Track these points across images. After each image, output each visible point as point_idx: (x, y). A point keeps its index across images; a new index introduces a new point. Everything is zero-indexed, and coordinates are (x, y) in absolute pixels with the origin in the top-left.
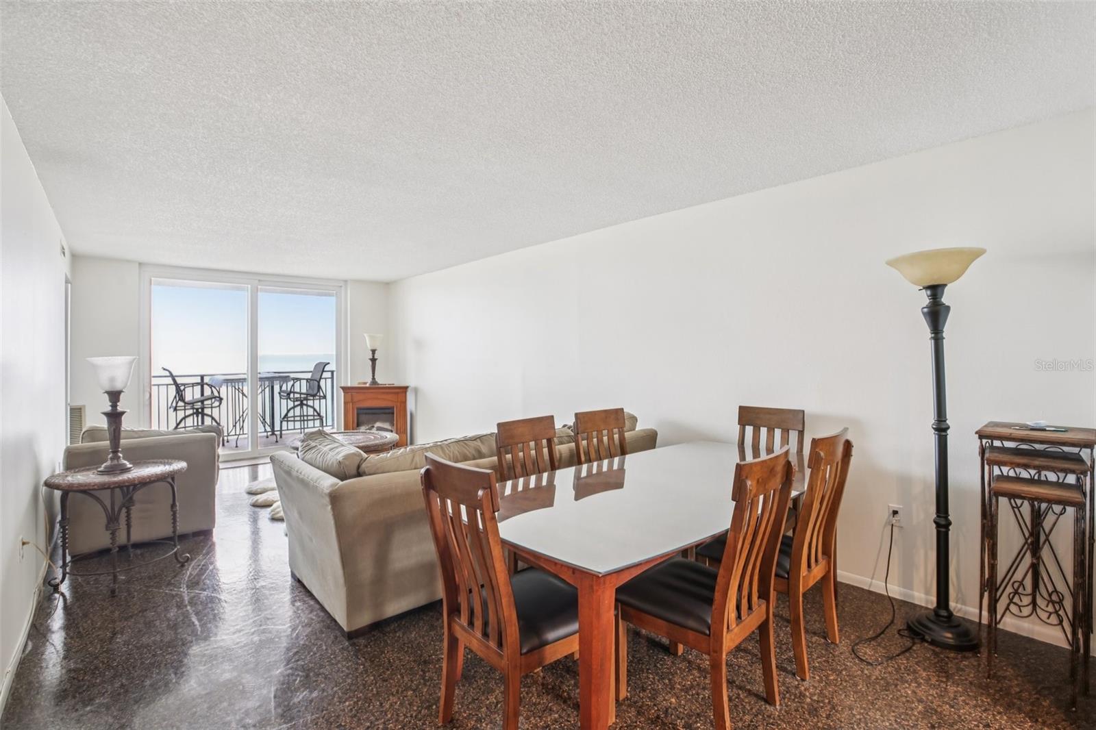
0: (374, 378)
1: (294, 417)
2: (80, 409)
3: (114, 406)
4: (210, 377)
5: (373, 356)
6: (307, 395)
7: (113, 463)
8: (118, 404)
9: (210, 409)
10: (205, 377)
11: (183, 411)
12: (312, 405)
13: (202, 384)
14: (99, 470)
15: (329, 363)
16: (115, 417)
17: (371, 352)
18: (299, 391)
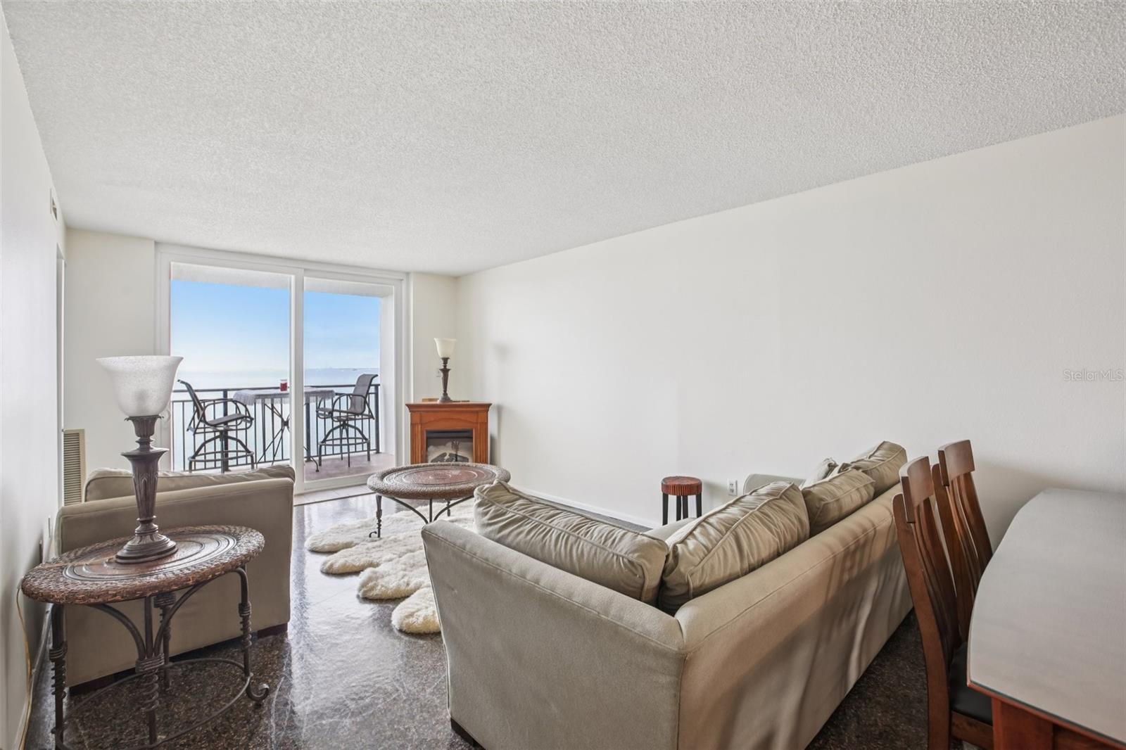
0: (445, 394)
1: (333, 440)
2: (78, 434)
3: (145, 442)
4: (234, 392)
5: (445, 366)
6: (348, 413)
7: (144, 542)
8: (151, 438)
9: (235, 432)
10: (228, 392)
11: (203, 434)
12: (353, 425)
13: (225, 401)
14: (119, 554)
15: (377, 375)
16: (145, 461)
17: (442, 362)
18: (338, 409)
